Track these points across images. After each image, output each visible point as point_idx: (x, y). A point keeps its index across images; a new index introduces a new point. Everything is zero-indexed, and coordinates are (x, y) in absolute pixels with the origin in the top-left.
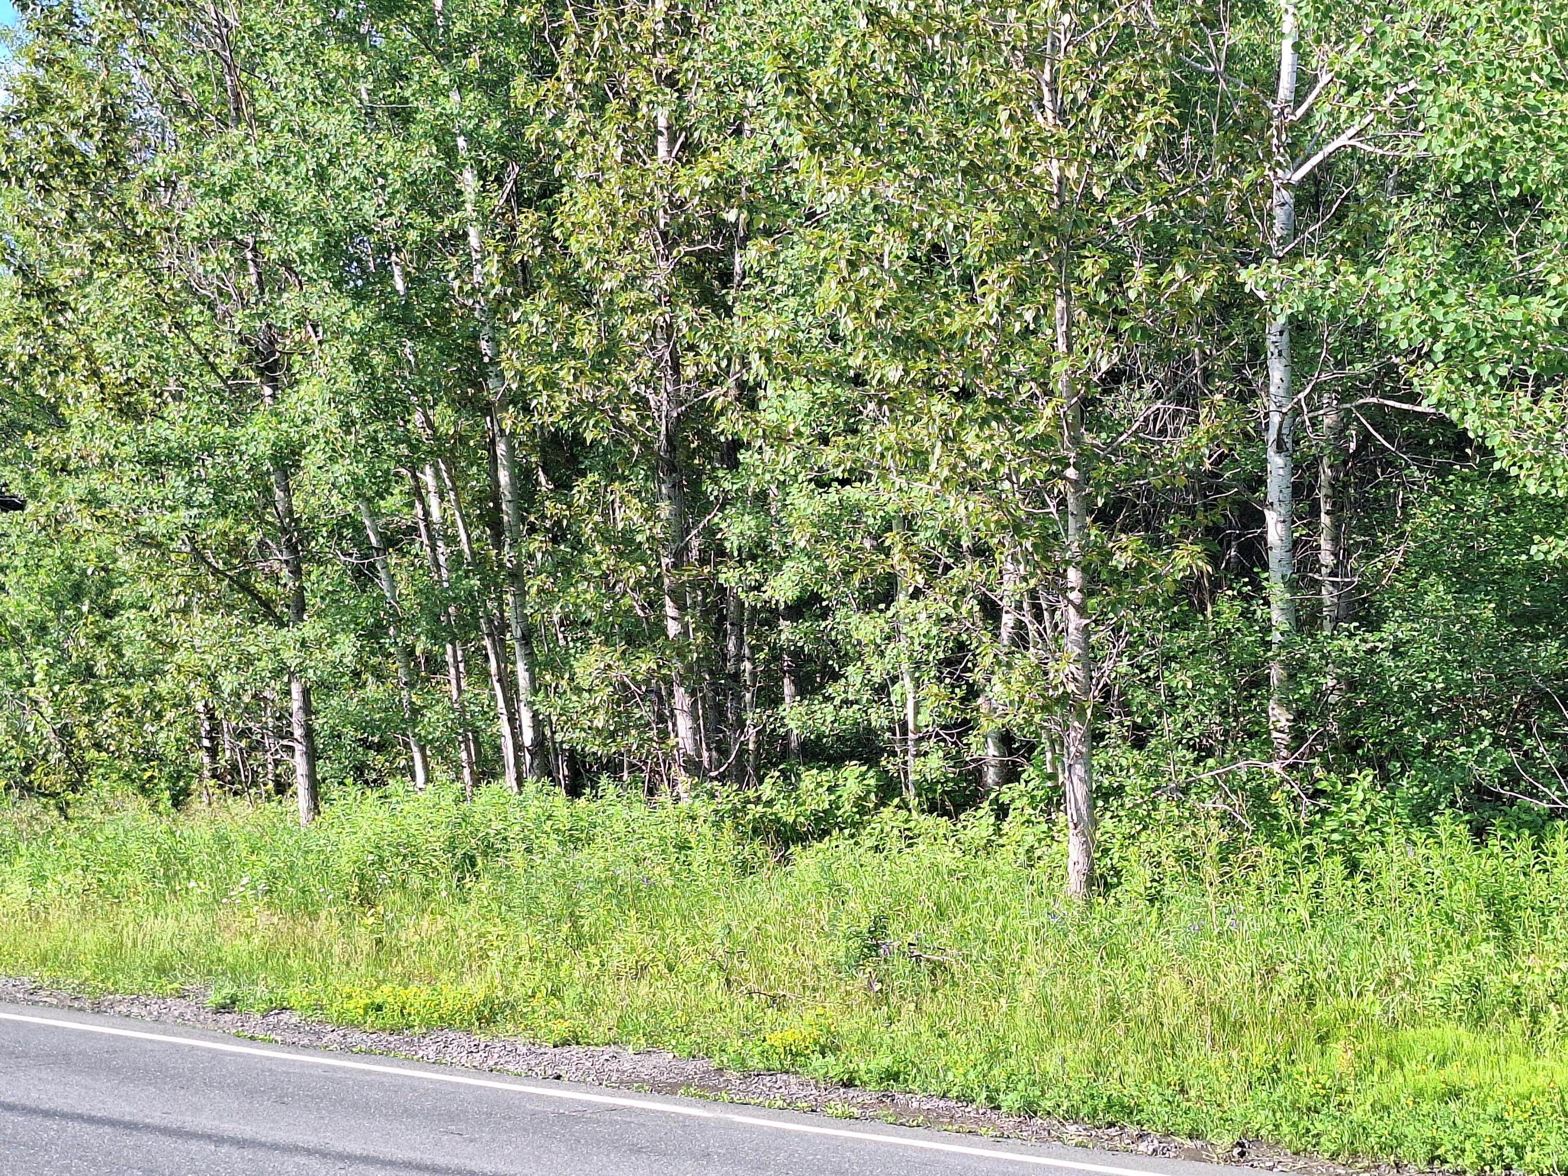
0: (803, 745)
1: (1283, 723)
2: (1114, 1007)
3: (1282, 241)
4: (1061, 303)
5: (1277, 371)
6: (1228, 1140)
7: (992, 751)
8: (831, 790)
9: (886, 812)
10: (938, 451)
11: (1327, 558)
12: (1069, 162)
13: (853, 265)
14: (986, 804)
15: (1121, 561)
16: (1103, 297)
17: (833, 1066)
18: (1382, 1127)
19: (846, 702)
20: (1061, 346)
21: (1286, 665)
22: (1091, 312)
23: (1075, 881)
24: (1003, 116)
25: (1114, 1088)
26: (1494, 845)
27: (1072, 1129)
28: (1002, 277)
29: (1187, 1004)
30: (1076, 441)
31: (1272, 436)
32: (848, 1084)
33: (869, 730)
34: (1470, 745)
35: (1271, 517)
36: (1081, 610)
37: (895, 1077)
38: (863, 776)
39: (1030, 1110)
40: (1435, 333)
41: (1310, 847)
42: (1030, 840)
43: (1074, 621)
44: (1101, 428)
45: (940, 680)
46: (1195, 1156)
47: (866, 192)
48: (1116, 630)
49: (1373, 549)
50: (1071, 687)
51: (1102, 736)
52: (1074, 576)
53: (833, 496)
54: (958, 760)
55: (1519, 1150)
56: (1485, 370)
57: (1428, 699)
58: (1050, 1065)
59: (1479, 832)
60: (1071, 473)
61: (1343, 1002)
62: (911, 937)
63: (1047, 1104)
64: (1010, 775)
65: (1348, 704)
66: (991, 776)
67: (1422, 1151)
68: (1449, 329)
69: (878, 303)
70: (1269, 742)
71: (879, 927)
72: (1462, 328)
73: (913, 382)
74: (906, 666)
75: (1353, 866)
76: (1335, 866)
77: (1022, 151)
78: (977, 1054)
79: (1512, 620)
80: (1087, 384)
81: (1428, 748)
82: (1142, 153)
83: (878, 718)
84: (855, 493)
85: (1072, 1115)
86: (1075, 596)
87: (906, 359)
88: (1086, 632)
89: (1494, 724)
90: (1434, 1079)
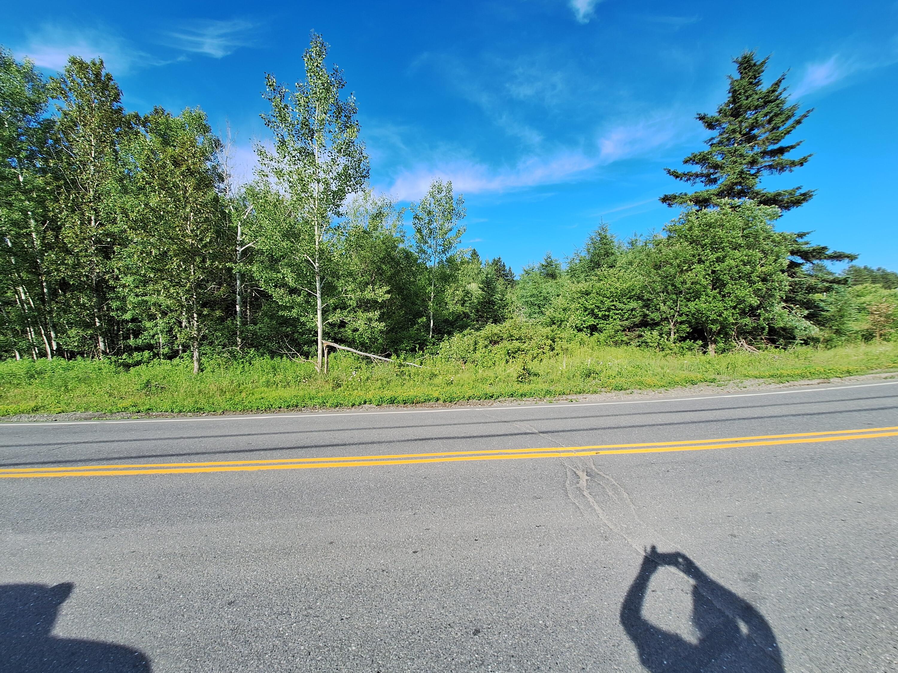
0: (135, 347)
1: (240, 341)
2: (200, 392)
3: (239, 260)
4: (192, 266)
5: (238, 282)
6: (221, 411)
7: (180, 347)
8: (141, 356)
9: (155, 360)
10: (162, 291)
11: (248, 314)
12: (193, 240)
13: (142, 254)
14: (178, 357)
15: (205, 313)
16: (201, 265)
17: (135, 409)
18: (249, 405)
19: (145, 339)
20: (192, 273)
21: (240, 331)
22: (199, 268)
23: (196, 370)
24: (177, 229)
25: (199, 406)
26: (275, 359)
27: (189, 414)
28: (177, 259)
29: (215, 389)
30: (195, 291)
31: (237, 293)
32: (138, 412)
33: (151, 344)
34: (271, 343)
35: (237, 306)
36: (197, 321)
37: (149, 409)
38: (149, 353)
39: (180, 411)
40: (262, 277)
41: (243, 362)
42: (187, 363)
43: (196, 324)
44: (203, 289)
45: (167, 334)
46: (214, 415)
48: (205, 325)
49: (256, 312)
50: (195, 335)
51: (202, 344)
52: (195, 315)
53: (140, 298)
54: (172, 349)
55: (272, 405)
56: (271, 284)
57: (265, 336)
58: (186, 403)
59: (272, 358)
60: (195, 297)
61: (245, 385)
62: (157, 383)
63: (184, 410)
64: (184, 351)
65: (252, 338)
66: (180, 352)
67: (256, 408)
68: (264, 277)
69: (147, 261)
70: (237, 344)
71: (148, 382)
72: (266, 277)
73: (157, 277)
74: (159, 332)
75: (251, 364)
76: (248, 364)
77: (182, 236)
78: (170, 403)
79: (279, 324)
80: (198, 281)
81: (265, 344)
82: (208, 241)
83: (152, 342)
84: (145, 298)
85: (190, 411)
86: (196, 319)
87: (155, 273)
88: (198, 325)
89: (276, 340)
90: (260, 396)
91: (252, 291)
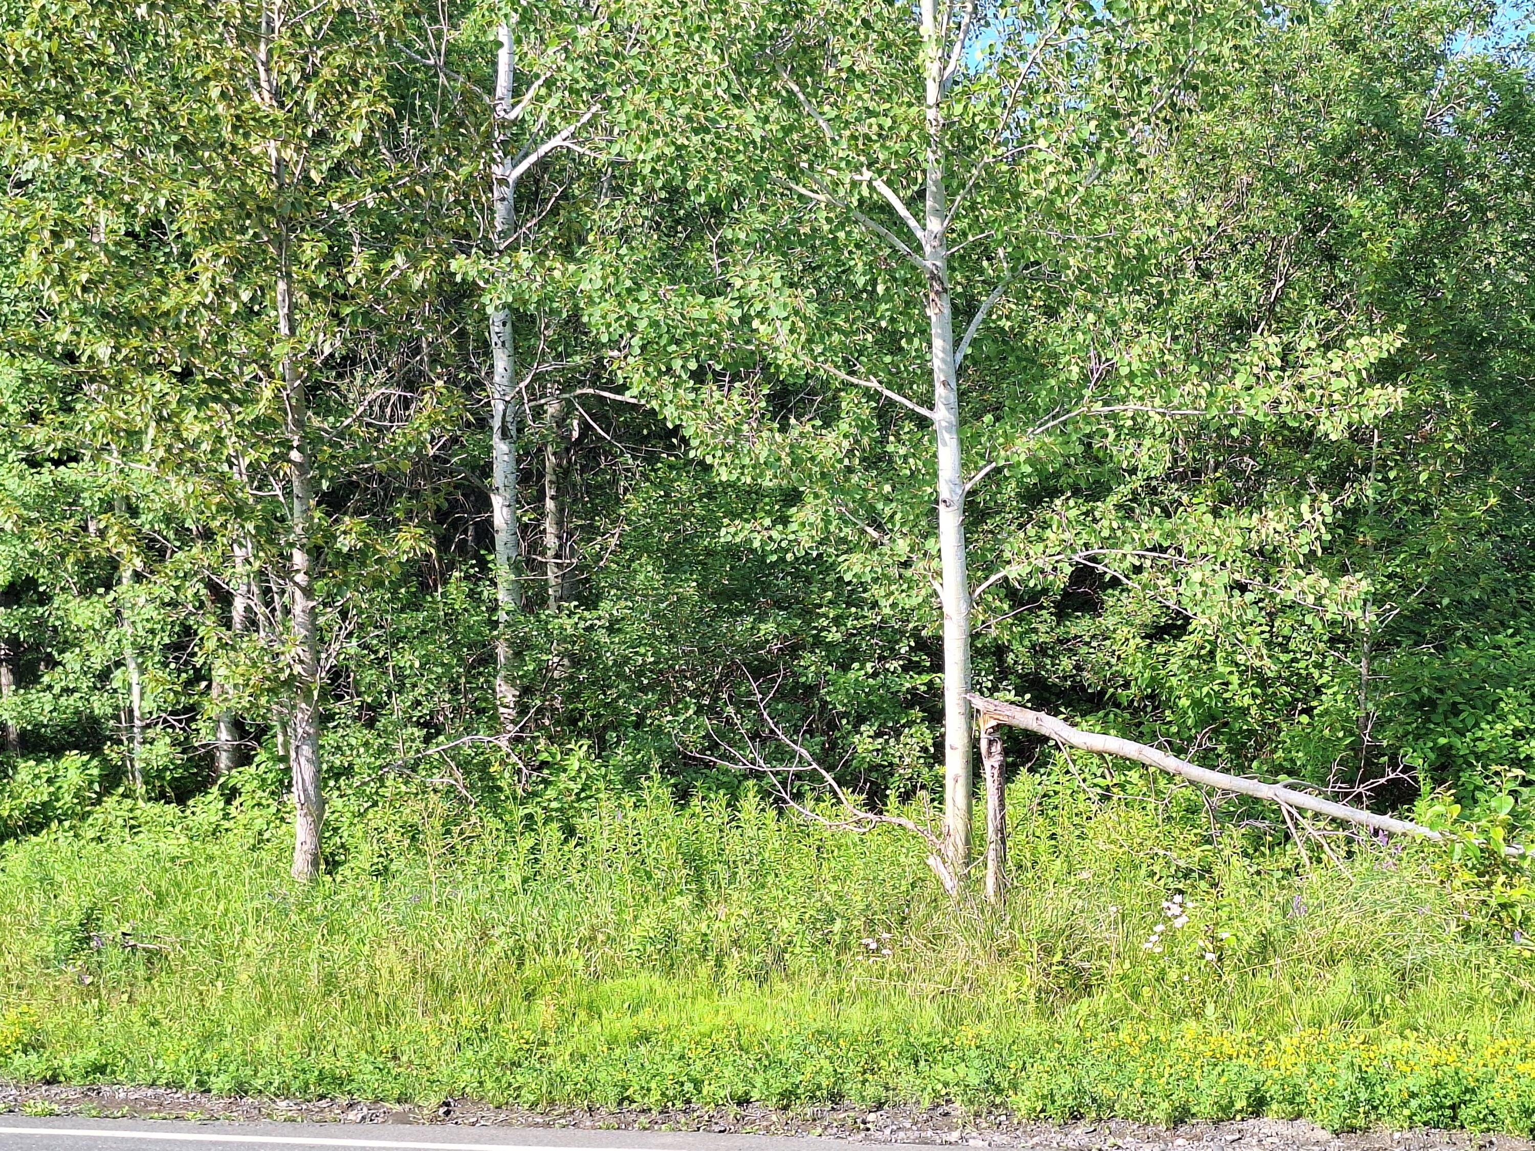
0: (23, 733)
1: (510, 699)
2: (330, 982)
3: (503, 235)
4: (282, 286)
5: (501, 361)
6: (434, 1101)
7: (224, 735)
8: (50, 781)
9: (110, 802)
10: (152, 432)
11: (551, 541)
12: (285, 144)
13: (57, 237)
14: (215, 790)
15: (344, 543)
16: (323, 282)
17: (35, 1064)
18: (578, 1075)
19: (67, 691)
20: (284, 328)
21: (511, 644)
22: (313, 295)
23: (301, 861)
24: (215, 93)
25: (327, 1063)
26: (696, 803)
27: (282, 1104)
28: (216, 256)
29: (402, 972)
30: (300, 424)
31: (496, 423)
32: (51, 1081)
33: (92, 718)
34: (675, 714)
35: (497, 501)
36: (308, 592)
37: (101, 1069)
38: (85, 766)
39: (241, 1090)
40: (631, 327)
41: (530, 817)
42: (260, 823)
43: (300, 604)
44: (328, 412)
45: (165, 665)
46: (402, 1119)
47: (71, 161)
48: (344, 614)
49: (591, 532)
50: (297, 669)
51: (331, 717)
52: (299, 559)
53: (46, 476)
54: (185, 746)
55: (698, 1084)
56: (677, 364)
57: (640, 673)
58: (264, 1045)
59: (682, 796)
60: (295, 455)
61: (549, 959)
62: (126, 928)
63: (259, 1083)
64: (243, 758)
65: (571, 679)
66: (223, 761)
67: (613, 1093)
68: (642, 325)
69: (84, 277)
70: (495, 717)
71: (90, 920)
72: (655, 324)
73: (127, 359)
74: (128, 652)
75: (569, 831)
76: (553, 833)
77: (235, 129)
78: (190, 1039)
79: (713, 597)
80: (310, 368)
81: (641, 718)
82: (358, 139)
83: (100, 705)
84: (69, 474)
85: (284, 1092)
86: (300, 578)
87: (116, 336)
88: (313, 614)
89: (697, 694)
90: (625, 1026)
91: (568, 409)
